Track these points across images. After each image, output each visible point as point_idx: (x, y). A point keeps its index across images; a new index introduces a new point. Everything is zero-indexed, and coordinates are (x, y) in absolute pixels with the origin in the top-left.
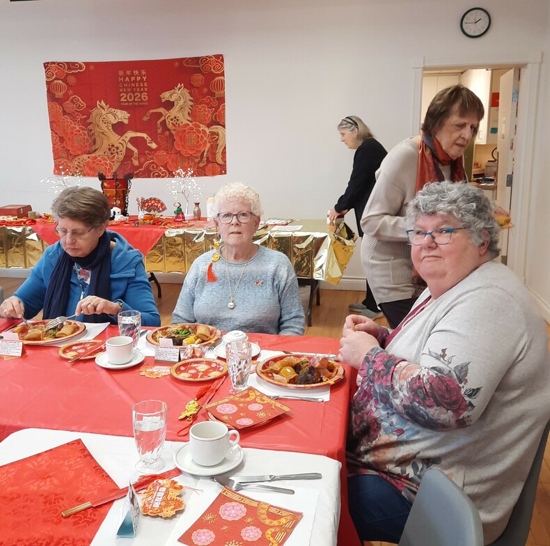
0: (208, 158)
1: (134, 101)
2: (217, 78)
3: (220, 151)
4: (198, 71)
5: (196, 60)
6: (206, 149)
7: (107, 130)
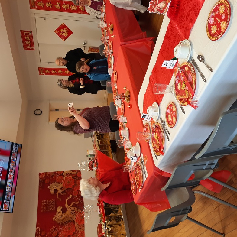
0: (75, 176)
1: (54, 205)
2: (47, 175)
3: (72, 172)
4: (44, 181)
5: (40, 182)
6: (72, 177)
7: (65, 215)
